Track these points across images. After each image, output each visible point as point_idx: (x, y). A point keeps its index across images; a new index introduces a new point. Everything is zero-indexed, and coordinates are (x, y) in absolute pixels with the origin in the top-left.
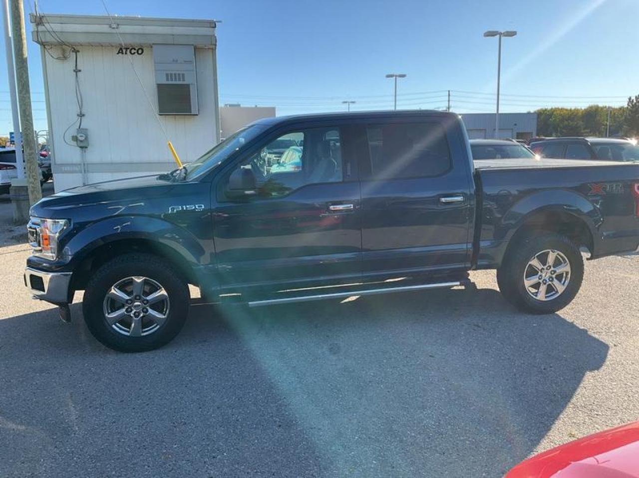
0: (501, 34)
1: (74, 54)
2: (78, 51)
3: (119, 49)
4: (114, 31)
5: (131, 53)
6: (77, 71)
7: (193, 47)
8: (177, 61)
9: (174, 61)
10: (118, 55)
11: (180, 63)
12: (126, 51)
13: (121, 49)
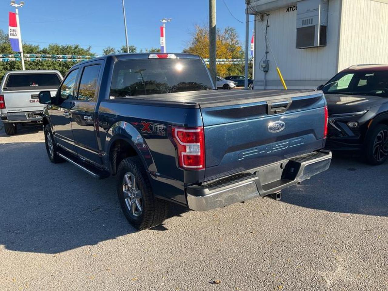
1: (267, 16)
2: (269, 15)
3: (287, 8)
5: (293, 10)
6: (268, 26)
8: (309, 10)
9: (307, 11)
10: (286, 13)
11: (311, 12)
12: (290, 9)
13: (288, 9)
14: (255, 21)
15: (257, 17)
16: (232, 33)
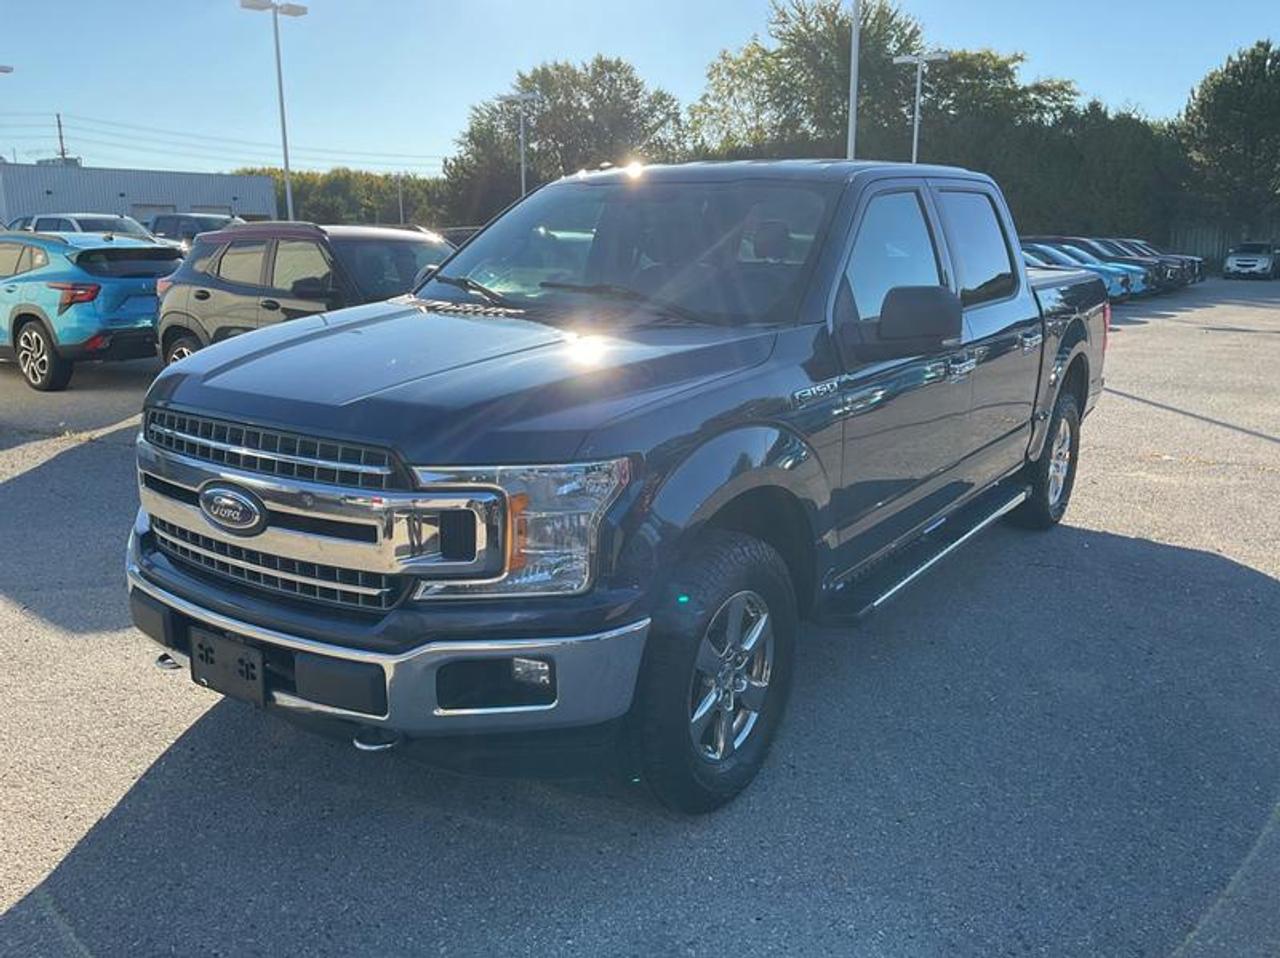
0: (277, 8)
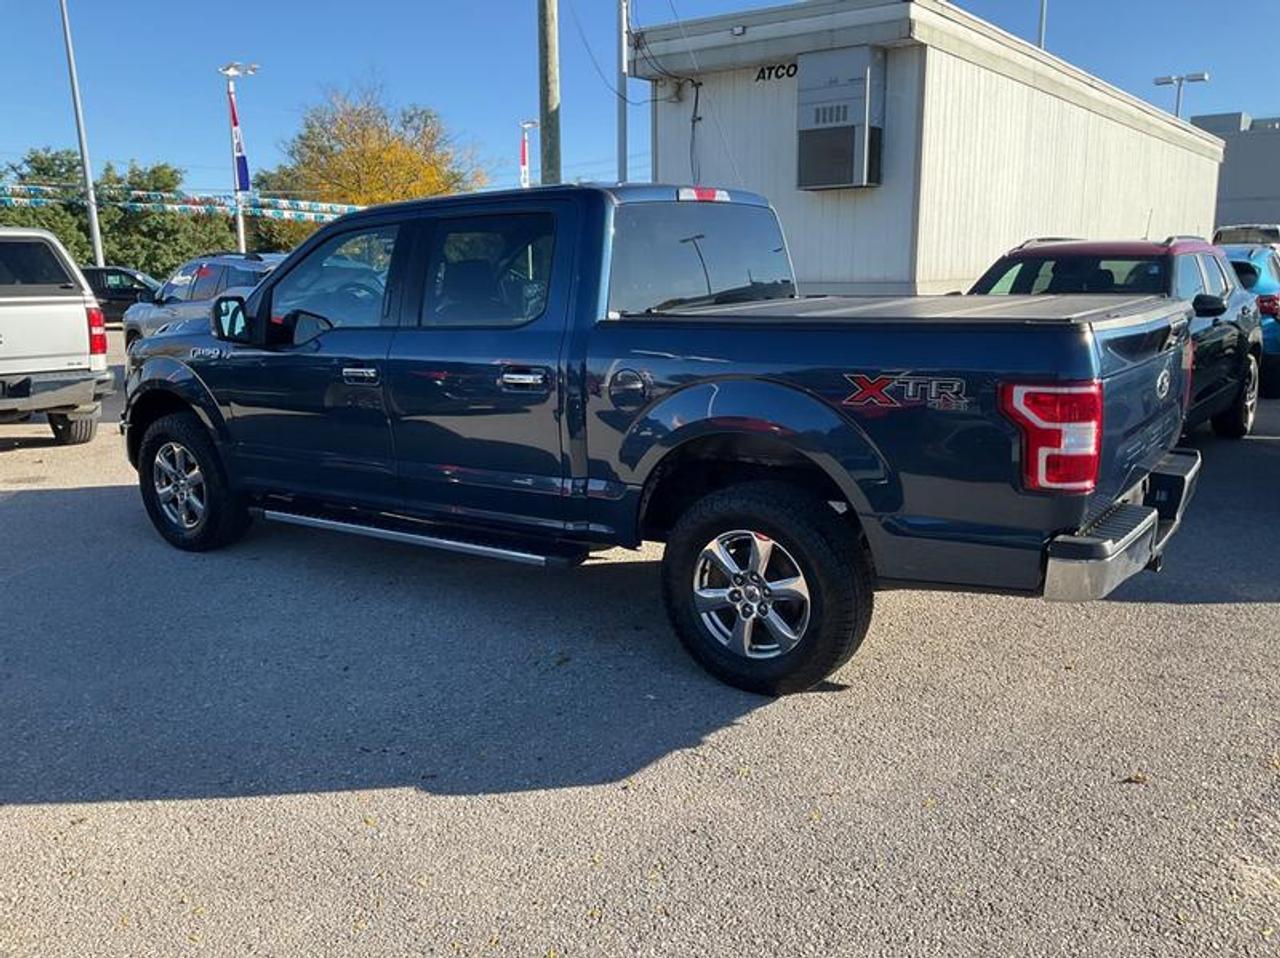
1: (694, 89)
2: (701, 84)
3: (759, 69)
4: (739, 39)
5: (777, 75)
6: (696, 119)
7: (866, 48)
8: (836, 81)
9: (831, 82)
10: (757, 84)
11: (841, 86)
12: (770, 73)
13: (763, 71)
14: (655, 101)
15: (659, 89)
16: (425, 126)
